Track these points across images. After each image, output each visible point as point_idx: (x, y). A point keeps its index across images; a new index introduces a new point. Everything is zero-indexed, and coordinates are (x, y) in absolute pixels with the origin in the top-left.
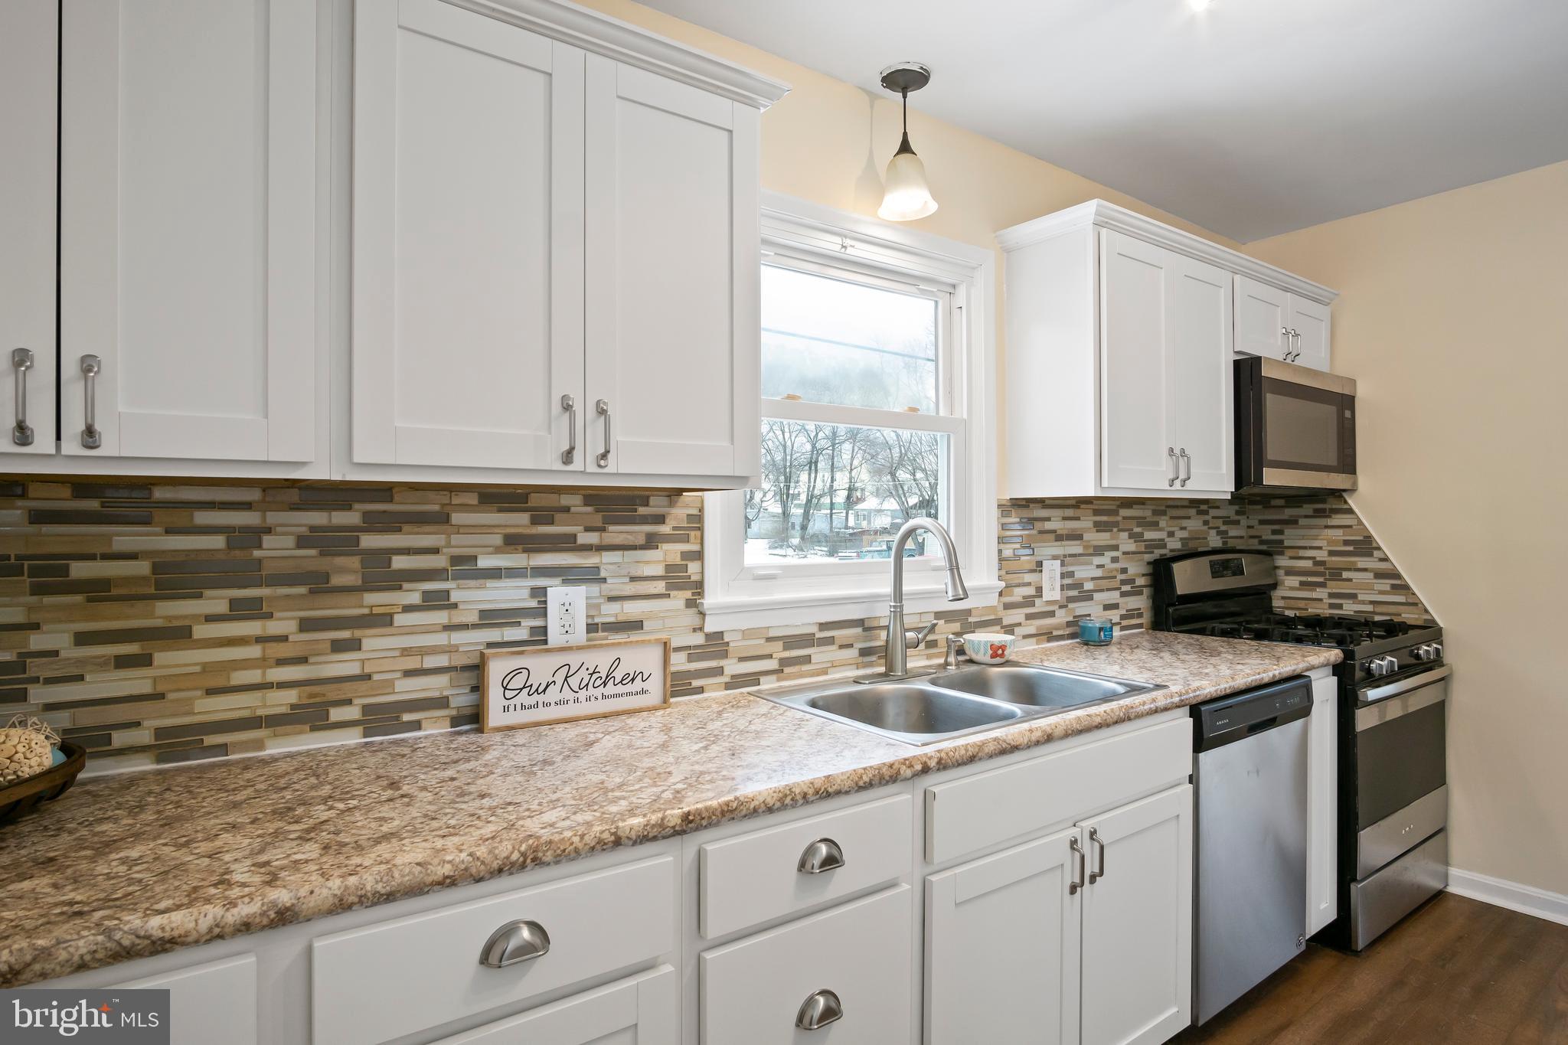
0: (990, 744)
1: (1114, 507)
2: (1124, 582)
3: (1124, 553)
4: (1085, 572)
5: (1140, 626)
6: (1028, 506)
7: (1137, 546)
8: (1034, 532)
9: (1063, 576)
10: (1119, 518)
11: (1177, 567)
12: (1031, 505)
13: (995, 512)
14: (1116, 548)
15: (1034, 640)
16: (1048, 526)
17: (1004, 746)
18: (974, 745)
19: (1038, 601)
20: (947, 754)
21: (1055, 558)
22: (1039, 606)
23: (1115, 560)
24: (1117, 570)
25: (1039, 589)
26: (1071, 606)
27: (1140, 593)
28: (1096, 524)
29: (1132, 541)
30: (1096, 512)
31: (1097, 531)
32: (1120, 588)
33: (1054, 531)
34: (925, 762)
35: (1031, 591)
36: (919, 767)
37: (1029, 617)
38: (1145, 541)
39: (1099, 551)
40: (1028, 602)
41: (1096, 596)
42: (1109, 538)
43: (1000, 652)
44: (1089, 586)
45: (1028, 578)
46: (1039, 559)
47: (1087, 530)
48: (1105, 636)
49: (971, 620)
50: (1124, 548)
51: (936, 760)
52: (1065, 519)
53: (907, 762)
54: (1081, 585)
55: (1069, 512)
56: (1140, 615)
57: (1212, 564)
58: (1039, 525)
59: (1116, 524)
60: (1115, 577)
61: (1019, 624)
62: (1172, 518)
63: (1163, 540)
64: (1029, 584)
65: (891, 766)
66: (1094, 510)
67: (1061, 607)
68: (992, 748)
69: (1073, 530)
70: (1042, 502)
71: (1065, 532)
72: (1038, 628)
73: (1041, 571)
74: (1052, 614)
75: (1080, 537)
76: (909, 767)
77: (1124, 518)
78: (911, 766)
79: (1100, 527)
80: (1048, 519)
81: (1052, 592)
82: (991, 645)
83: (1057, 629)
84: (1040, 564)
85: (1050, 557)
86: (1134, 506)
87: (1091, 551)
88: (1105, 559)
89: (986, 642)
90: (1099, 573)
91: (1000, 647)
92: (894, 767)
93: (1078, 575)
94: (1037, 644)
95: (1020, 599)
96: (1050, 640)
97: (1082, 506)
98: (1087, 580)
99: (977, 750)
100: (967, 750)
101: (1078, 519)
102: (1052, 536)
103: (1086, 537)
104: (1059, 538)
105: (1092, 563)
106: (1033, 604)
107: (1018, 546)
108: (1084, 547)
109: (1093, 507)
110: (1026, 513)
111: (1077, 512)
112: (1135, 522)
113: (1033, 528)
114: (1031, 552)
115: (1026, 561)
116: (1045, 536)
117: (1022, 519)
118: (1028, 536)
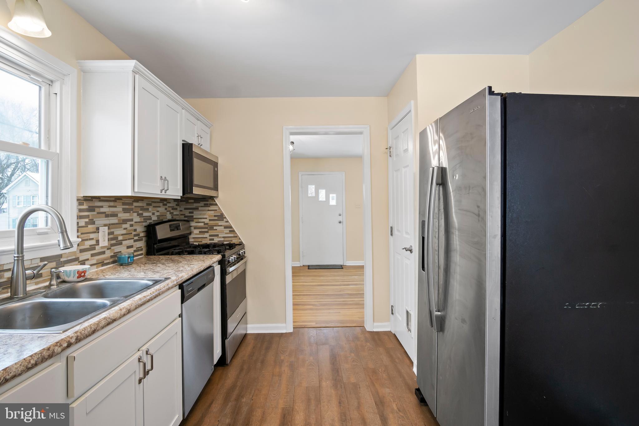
0: (102, 321)
1: (131, 202)
2: (135, 235)
3: (135, 222)
4: (119, 232)
5: (141, 254)
6: (92, 200)
7: (140, 219)
8: (95, 213)
9: (109, 234)
10: (133, 207)
11: (158, 227)
12: (94, 200)
13: (75, 203)
14: (132, 220)
15: (95, 266)
16: (102, 210)
17: (109, 321)
18: (94, 324)
19: (97, 247)
20: (81, 333)
21: (105, 225)
22: (98, 249)
23: (131, 226)
24: (132, 230)
25: (98, 241)
26: (112, 248)
27: (142, 240)
28: (124, 209)
29: (138, 217)
30: (124, 204)
31: (124, 213)
32: (134, 238)
33: (105, 213)
34: (69, 341)
35: (93, 242)
36: (65, 345)
37: (93, 255)
38: (143, 217)
39: (125, 221)
40: (92, 248)
41: (124, 242)
42: (129, 216)
43: (83, 274)
44: (120, 238)
45: (92, 236)
46: (98, 226)
47: (120, 212)
48: (131, 260)
49: (62, 260)
50: (135, 220)
51: (75, 338)
52: (110, 207)
53: (58, 344)
54: (117, 238)
55: (112, 204)
56: (142, 250)
57: (170, 226)
58: (97, 210)
59: (132, 209)
60: (132, 233)
61: (88, 259)
62: (154, 207)
63: (150, 216)
64: (92, 239)
65: (49, 349)
66: (123, 203)
67: (108, 249)
68: (104, 324)
69: (113, 212)
70: (99, 198)
71: (110, 213)
72: (97, 260)
73: (98, 232)
74: (104, 253)
75: (116, 215)
76: (60, 347)
77: (135, 207)
78: (61, 345)
79: (125, 211)
80: (102, 207)
81: (104, 242)
82: (78, 272)
83: (106, 260)
84: (98, 229)
85: (103, 225)
86: (139, 202)
87: (121, 222)
88: (127, 226)
89: (75, 270)
90: (124, 232)
91: (83, 272)
92: (51, 349)
93: (116, 233)
94: (97, 268)
95: (88, 247)
96: (103, 266)
97: (118, 201)
98: (119, 235)
99: (96, 326)
100: (91, 328)
101: (116, 207)
102: (104, 215)
103: (119, 215)
104: (107, 216)
105: (122, 227)
106: (94, 249)
107: (87, 220)
108: (119, 220)
109: (122, 201)
110: (91, 204)
111: (115, 204)
112: (139, 208)
113: (94, 211)
114: (94, 223)
115: (91, 227)
116: (101, 215)
117: (89, 207)
118: (92, 215)
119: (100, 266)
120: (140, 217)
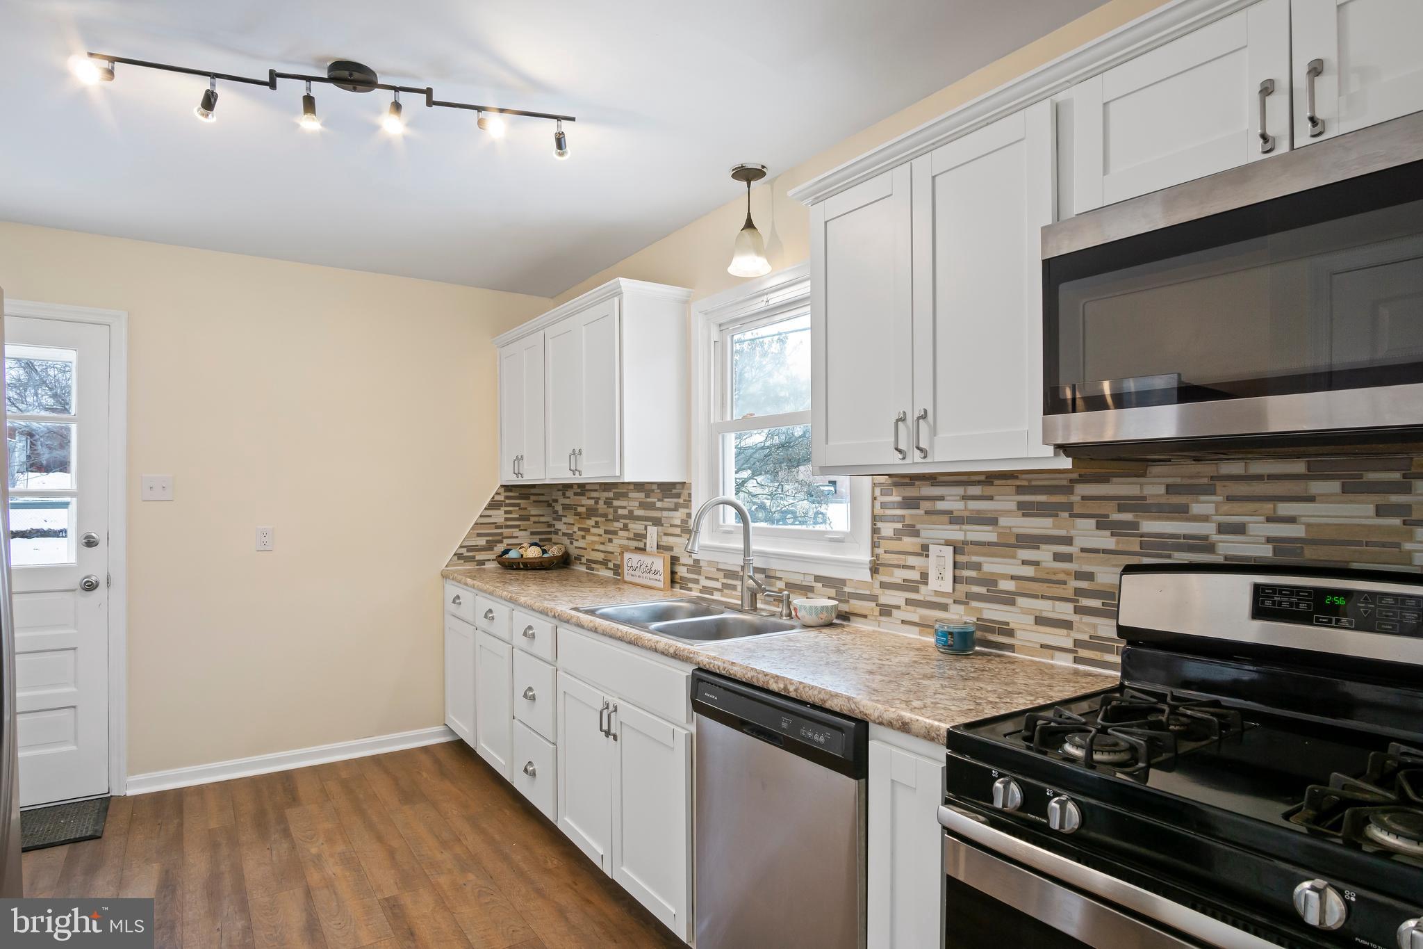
1: (1065, 483)
3: (1083, 550)
4: (1002, 567)
6: (913, 485)
7: (1117, 543)
8: (921, 512)
9: (958, 566)
12: (917, 483)
13: (871, 491)
14: (1068, 541)
15: (917, 629)
16: (941, 505)
19: (922, 588)
21: (948, 543)
22: (925, 593)
23: (1058, 557)
24: (1067, 573)
25: (924, 576)
26: (974, 604)
28: (1021, 506)
29: (1108, 533)
30: (1020, 490)
31: (1024, 515)
32: (1077, 601)
33: (950, 513)
35: (915, 576)
37: (909, 602)
38: (1142, 536)
39: (1029, 542)
40: (909, 586)
41: (1021, 601)
42: (1051, 526)
44: (1006, 585)
45: (912, 560)
46: (926, 541)
47: (1007, 513)
49: (846, 589)
50: (1080, 542)
52: (965, 498)
54: (995, 583)
55: (975, 490)
58: (926, 505)
60: (1065, 583)
61: (898, 607)
63: (1206, 538)
64: (912, 568)
66: (1018, 487)
67: (957, 602)
69: (978, 511)
70: (932, 479)
71: (966, 514)
72: (921, 618)
73: (927, 556)
74: (944, 607)
75: (993, 521)
79: (1026, 510)
80: (942, 498)
81: (942, 582)
84: (925, 549)
85: (943, 542)
86: (1115, 480)
87: (1013, 540)
88: (1044, 554)
90: (1029, 571)
93: (987, 568)
95: (901, 581)
97: (996, 482)
98: (1004, 577)
101: (991, 498)
102: (946, 518)
103: (1003, 521)
104: (957, 520)
105: (1014, 557)
106: (916, 590)
107: (899, 526)
108: (1000, 534)
109: (1018, 483)
110: (911, 492)
111: (989, 490)
112: (1114, 504)
113: (918, 508)
114: (916, 534)
115: (909, 543)
116: (934, 517)
117: (904, 498)
118: (912, 515)
119: (930, 634)
120: (1112, 535)
